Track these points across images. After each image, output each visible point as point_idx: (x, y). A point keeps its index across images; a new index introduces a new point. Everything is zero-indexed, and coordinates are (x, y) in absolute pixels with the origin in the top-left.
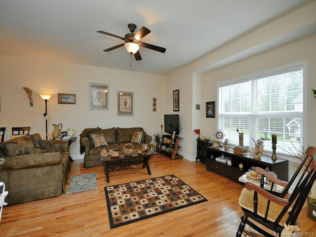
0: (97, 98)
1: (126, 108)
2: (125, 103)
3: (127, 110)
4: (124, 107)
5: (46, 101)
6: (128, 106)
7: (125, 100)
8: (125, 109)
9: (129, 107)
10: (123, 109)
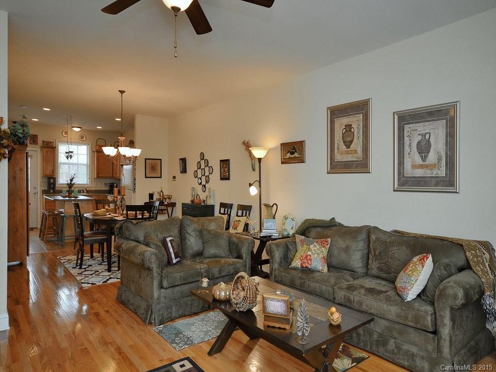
0: (344, 142)
1: (427, 163)
2: (424, 148)
3: (429, 171)
4: (418, 160)
5: (260, 160)
6: (432, 157)
7: (424, 135)
8: (421, 167)
9: (440, 159)
10: (414, 166)
